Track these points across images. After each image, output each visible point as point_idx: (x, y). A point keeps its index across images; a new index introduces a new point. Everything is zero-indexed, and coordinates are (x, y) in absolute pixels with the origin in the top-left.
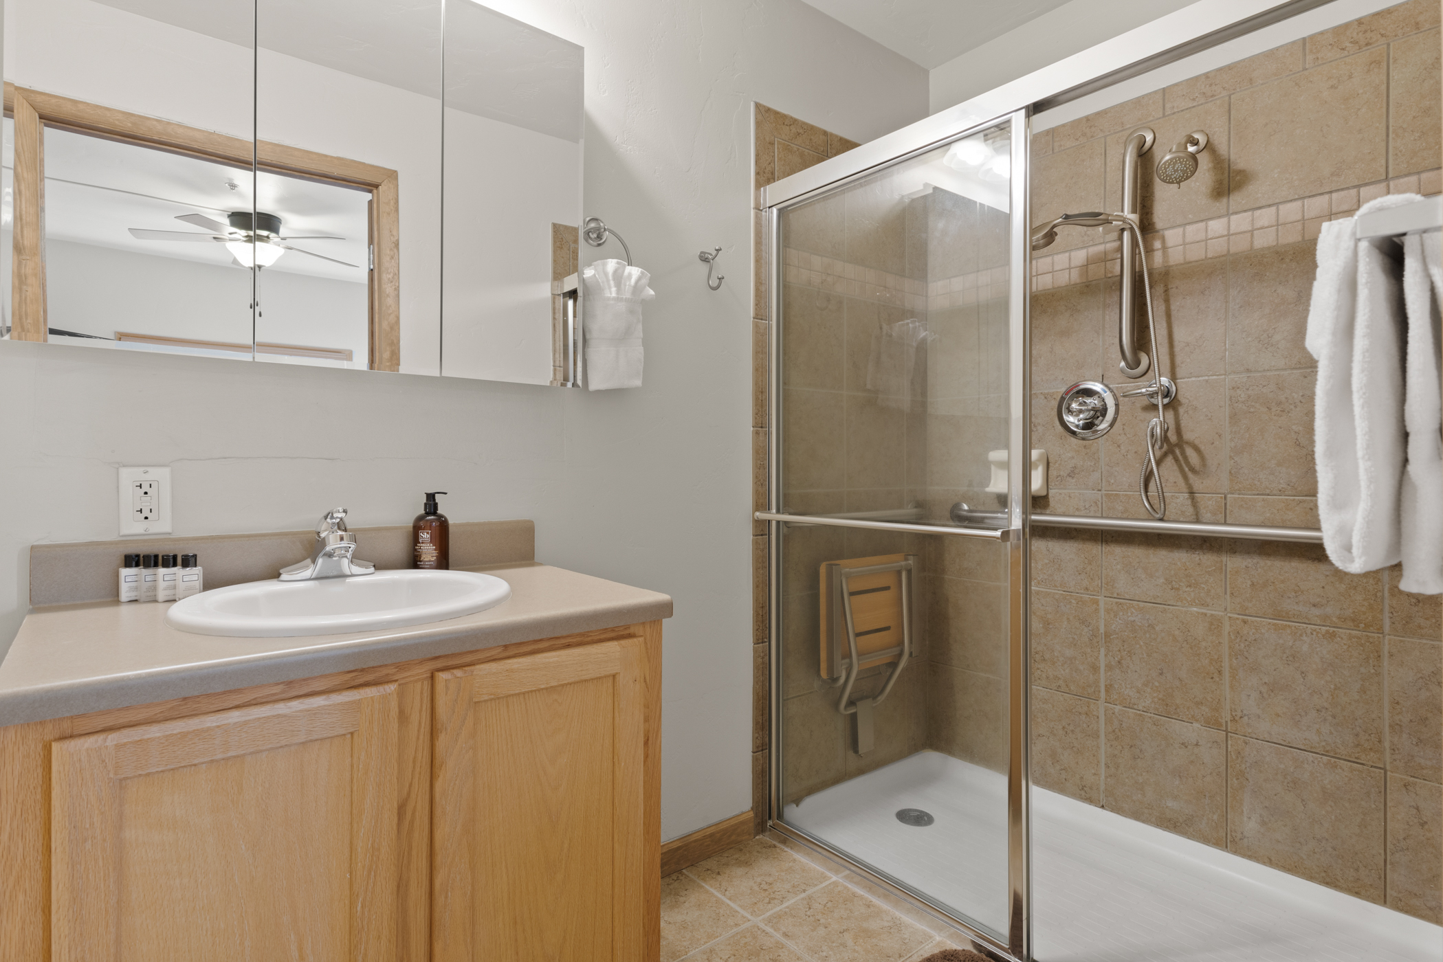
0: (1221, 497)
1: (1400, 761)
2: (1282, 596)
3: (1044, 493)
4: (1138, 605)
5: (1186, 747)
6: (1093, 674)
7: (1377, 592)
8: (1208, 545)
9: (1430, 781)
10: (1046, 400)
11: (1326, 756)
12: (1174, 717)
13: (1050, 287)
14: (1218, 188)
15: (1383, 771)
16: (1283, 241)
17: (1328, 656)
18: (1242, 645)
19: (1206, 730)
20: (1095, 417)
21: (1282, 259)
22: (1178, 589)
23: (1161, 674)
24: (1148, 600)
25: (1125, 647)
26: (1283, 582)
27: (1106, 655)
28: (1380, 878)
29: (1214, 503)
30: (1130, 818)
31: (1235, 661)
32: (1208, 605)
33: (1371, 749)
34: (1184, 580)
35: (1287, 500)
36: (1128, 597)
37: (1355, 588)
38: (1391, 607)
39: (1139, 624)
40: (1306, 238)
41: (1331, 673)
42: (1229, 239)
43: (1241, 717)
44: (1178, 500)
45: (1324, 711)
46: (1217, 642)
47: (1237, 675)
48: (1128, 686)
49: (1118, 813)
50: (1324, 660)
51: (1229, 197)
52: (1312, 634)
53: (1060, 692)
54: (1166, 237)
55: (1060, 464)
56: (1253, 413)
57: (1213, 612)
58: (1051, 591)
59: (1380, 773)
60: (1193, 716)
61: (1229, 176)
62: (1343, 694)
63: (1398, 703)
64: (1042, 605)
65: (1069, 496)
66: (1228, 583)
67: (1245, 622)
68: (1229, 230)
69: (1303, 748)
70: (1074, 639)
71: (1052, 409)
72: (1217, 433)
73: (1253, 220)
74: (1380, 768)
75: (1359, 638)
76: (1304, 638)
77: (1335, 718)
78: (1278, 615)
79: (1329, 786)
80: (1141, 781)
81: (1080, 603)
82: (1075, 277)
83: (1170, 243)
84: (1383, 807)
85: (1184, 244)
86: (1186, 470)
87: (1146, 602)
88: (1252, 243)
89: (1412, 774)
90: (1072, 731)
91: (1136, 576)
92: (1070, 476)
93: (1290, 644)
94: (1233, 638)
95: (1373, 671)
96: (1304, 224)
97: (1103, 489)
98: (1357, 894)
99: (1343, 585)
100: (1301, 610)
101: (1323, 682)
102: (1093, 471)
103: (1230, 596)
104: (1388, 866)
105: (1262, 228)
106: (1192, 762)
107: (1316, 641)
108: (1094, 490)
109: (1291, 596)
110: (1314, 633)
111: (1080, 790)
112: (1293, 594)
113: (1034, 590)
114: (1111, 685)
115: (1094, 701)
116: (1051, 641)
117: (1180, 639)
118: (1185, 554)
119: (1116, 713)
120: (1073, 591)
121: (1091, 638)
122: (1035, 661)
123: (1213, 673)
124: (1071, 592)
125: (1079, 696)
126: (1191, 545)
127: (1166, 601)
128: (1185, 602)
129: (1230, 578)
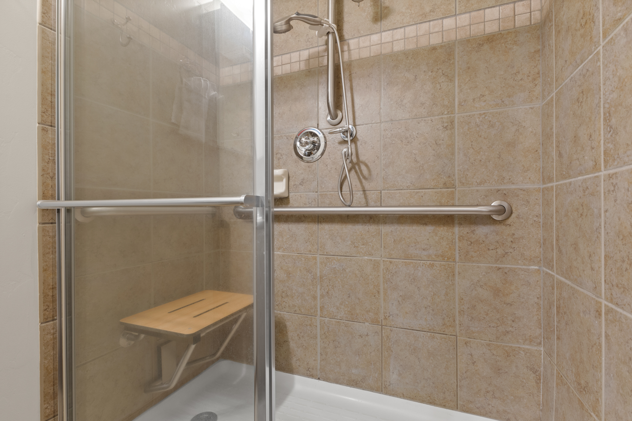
0: (379, 193)
1: (464, 330)
2: (409, 246)
3: (286, 195)
4: (337, 258)
5: (362, 337)
6: (314, 301)
7: (453, 239)
8: (372, 220)
9: (477, 339)
10: (287, 140)
11: (429, 332)
12: (355, 321)
13: (289, 72)
14: (376, 16)
15: (455, 337)
16: (407, 48)
17: (430, 277)
18: (390, 276)
19: (372, 326)
20: (313, 149)
21: (407, 57)
22: (357, 247)
23: (349, 297)
24: (342, 255)
25: (331, 283)
26: (409, 238)
27: (320, 289)
28: (455, 396)
29: (375, 196)
30: (333, 383)
31: (386, 285)
32: (373, 255)
33: (450, 326)
34: (360, 241)
35: (411, 192)
36: (332, 254)
37: (443, 238)
38: (459, 247)
39: (338, 269)
40: (418, 46)
41: (432, 286)
42: (381, 46)
43: (389, 316)
44: (358, 195)
45: (428, 307)
46: (377, 275)
47: (387, 293)
48: (332, 306)
49: (327, 381)
50: (429, 279)
51: (381, 22)
52: (423, 266)
53: (296, 314)
54: (350, 44)
55: (295, 178)
56: (394, 144)
57: (375, 259)
58: (291, 254)
59: (454, 338)
60: (365, 319)
61: (381, 10)
62: (437, 297)
63: (462, 299)
64: (286, 263)
65: (301, 197)
66: (382, 241)
67: (391, 262)
68: (381, 41)
69: (418, 329)
70: (303, 281)
71: (291, 145)
72: (376, 156)
73: (393, 35)
74: (454, 335)
75: (445, 266)
77: (433, 311)
78: (407, 257)
79: (431, 349)
80: (339, 360)
81: (307, 260)
82: (303, 66)
83: (352, 47)
84: (456, 357)
85: (359, 48)
86: (361, 177)
88: (392, 48)
89: (469, 337)
90: (303, 336)
91: (336, 241)
92: (301, 185)
93: (413, 272)
94: (385, 272)
95: (451, 283)
96: (417, 38)
97: (319, 191)
98: (444, 406)
99: (437, 237)
100: (418, 253)
101: (428, 292)
102: (313, 181)
103: (384, 248)
104: (459, 388)
105: (397, 40)
106: (365, 345)
107: (425, 269)
108: (313, 192)
110: (424, 265)
111: (307, 371)
112: (414, 244)
113: (282, 254)
114: (323, 307)
115: (314, 317)
116: (291, 284)
117: (359, 275)
118: (361, 227)
119: (326, 323)
120: (302, 253)
121: (313, 280)
122: (282, 297)
123: (375, 293)
124: (302, 254)
125: (306, 315)
126: (364, 221)
127: (351, 254)
128: (361, 254)
129: (383, 238)
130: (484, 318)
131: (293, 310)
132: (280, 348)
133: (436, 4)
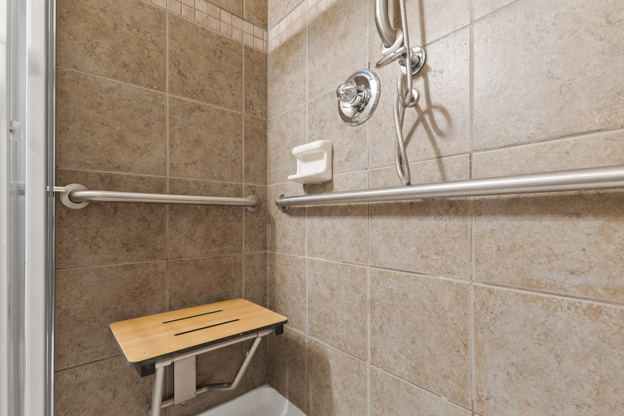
0: (466, 157)
2: (532, 262)
3: (329, 178)
4: (395, 274)
6: (362, 337)
8: (454, 209)
12: (424, 387)
17: (591, 338)
18: (488, 318)
19: (453, 406)
22: (427, 257)
23: (413, 342)
24: (402, 269)
25: (386, 313)
26: (532, 245)
27: (371, 321)
29: (460, 164)
31: (481, 335)
32: (454, 274)
34: (432, 248)
35: (537, 146)
36: (387, 266)
39: (396, 292)
41: (596, 361)
43: (487, 399)
44: (427, 167)
45: (586, 408)
46: (463, 313)
47: (483, 351)
48: (388, 351)
50: (586, 343)
52: (570, 309)
53: (341, 350)
55: (340, 151)
57: (459, 281)
58: (334, 262)
60: (441, 389)
62: (612, 390)
64: (329, 274)
65: (347, 178)
66: (473, 249)
67: (491, 292)
70: (349, 304)
71: (334, 108)
76: (559, 313)
78: (527, 285)
81: (353, 272)
86: (435, 135)
87: (401, 271)
90: (348, 386)
91: (393, 246)
92: (347, 160)
93: (542, 319)
94: (478, 309)
97: (369, 167)
99: (611, 246)
100: (555, 278)
101: (584, 371)
102: (362, 152)
103: (476, 263)
107: (575, 318)
108: (362, 169)
109: (542, 261)
110: (573, 308)
112: (545, 259)
113: (325, 262)
114: (375, 349)
115: (363, 362)
116: (335, 305)
117: (429, 308)
118: (433, 222)
119: (379, 376)
120: (348, 262)
121: (361, 304)
122: (325, 322)
123: (459, 347)
124: (348, 263)
125: (353, 356)
126: (438, 212)
127: (417, 270)
128: (433, 270)
129: (475, 244)
131: (337, 344)
132: (322, 393)
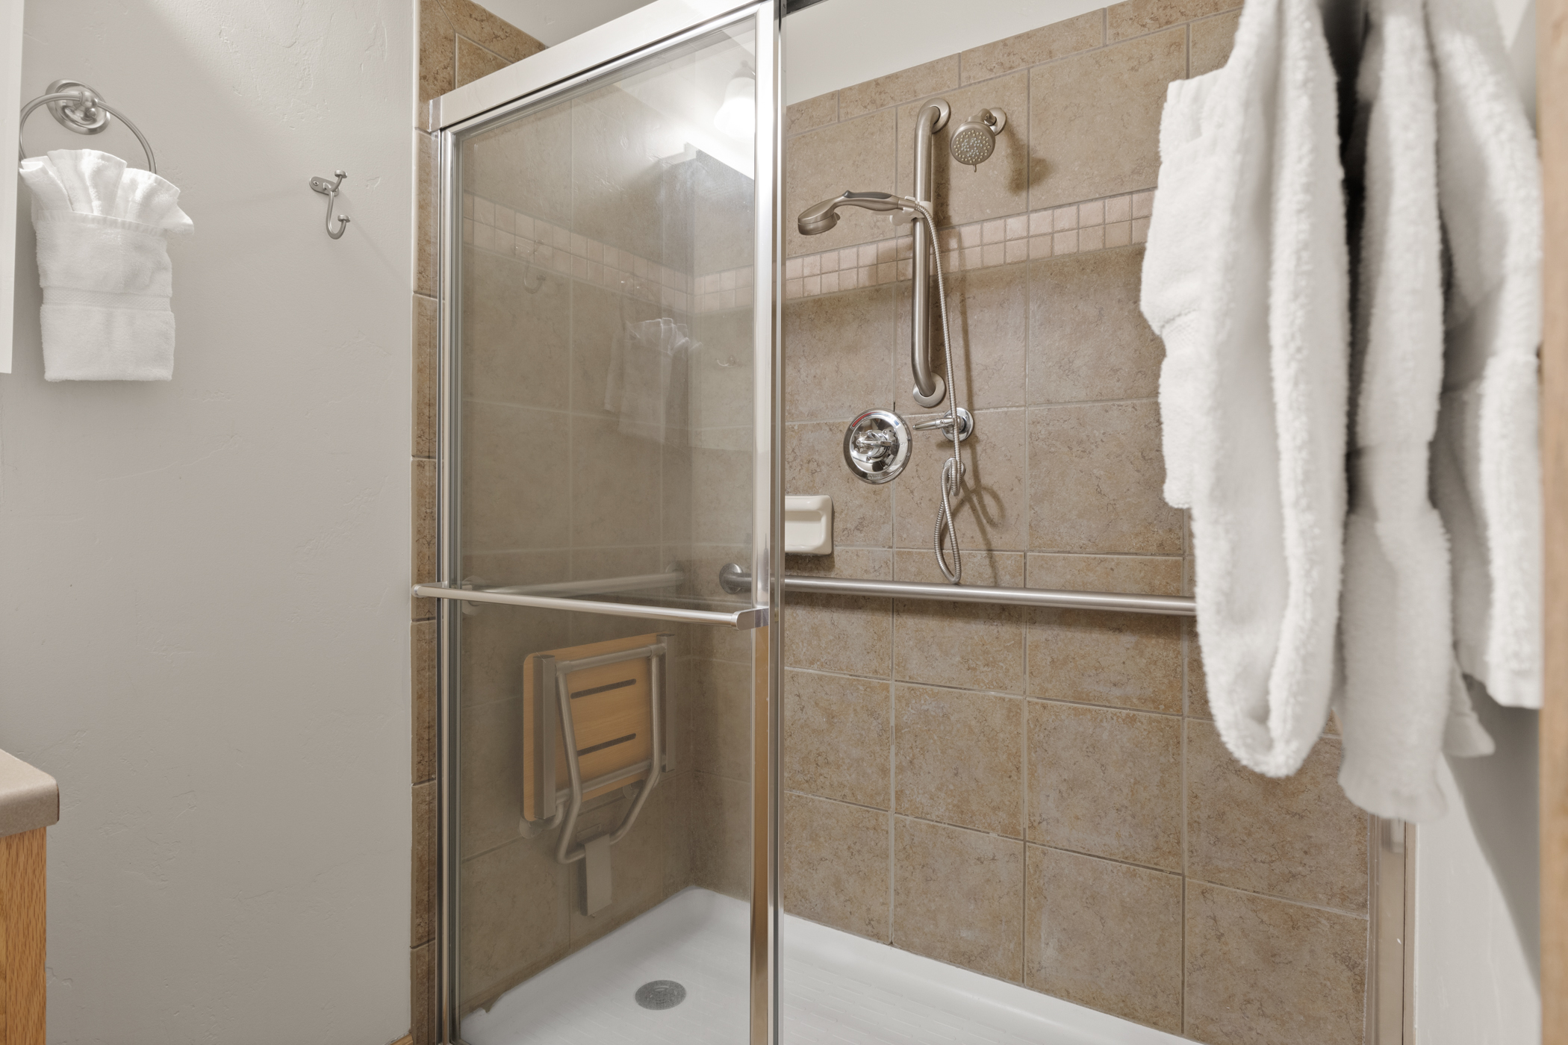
0: (1021, 556)
1: (1198, 865)
3: (828, 551)
4: (932, 690)
5: (982, 863)
6: (882, 778)
7: (1177, 667)
8: (1007, 614)
9: (1227, 886)
10: (830, 433)
11: (1126, 863)
12: (969, 827)
13: (836, 290)
14: (1017, 179)
15: (1181, 877)
16: (1083, 248)
17: (1128, 744)
18: (1042, 735)
19: (1003, 841)
20: (885, 455)
21: (1083, 269)
22: (974, 669)
23: (956, 774)
24: (942, 684)
25: (918, 743)
26: (1083, 657)
27: (896, 754)
28: (1177, 1004)
29: (1013, 562)
30: (921, 955)
31: (1034, 755)
32: (1006, 688)
33: (1169, 852)
34: (981, 658)
35: (1088, 558)
36: (921, 681)
37: (1155, 663)
38: (1191, 684)
39: (933, 714)
40: (1107, 246)
41: (1131, 764)
42: (1028, 241)
43: (1040, 823)
44: (975, 560)
45: (1123, 810)
46: (1016, 732)
47: (1036, 772)
48: (921, 791)
49: (908, 950)
50: (1124, 749)
51: (1028, 192)
52: (1113, 719)
53: (846, 802)
54: (963, 235)
55: (847, 514)
56: (1053, 453)
57: (1012, 697)
58: (836, 675)
59: (1179, 879)
60: (989, 825)
61: (1028, 166)
62: (1142, 789)
63: (1196, 797)
64: (826, 694)
65: (857, 555)
66: (1027, 660)
67: (1044, 707)
68: (1028, 231)
69: (1102, 855)
70: (861, 735)
71: (838, 444)
72: (1016, 477)
73: (1053, 220)
74: (1179, 874)
75: (1158, 722)
76: (1105, 724)
77: (1134, 818)
78: (1079, 698)
79: (1128, 899)
80: (933, 908)
81: (869, 690)
82: (864, 278)
83: (967, 243)
84: (1181, 920)
85: (982, 245)
86: (985, 522)
87: (940, 686)
88: (1052, 248)
89: (1210, 879)
90: (859, 851)
91: (930, 654)
92: (858, 529)
93: (1091, 731)
94: (1032, 726)
95: (1172, 760)
96: (1104, 228)
97: (895, 546)
98: (1155, 1025)
99: (1143, 660)
100: (1102, 690)
101: (1123, 776)
102: (884, 523)
103: (1030, 676)
104: (1186, 989)
105: (1062, 231)
106: (988, 880)
107: (1117, 727)
108: (884, 547)
109: (1091, 674)
110: (1115, 718)
111: (867, 925)
112: (1094, 671)
113: (817, 675)
114: (902, 791)
115: (883, 812)
116: (836, 738)
117: (977, 730)
118: (983, 626)
119: (907, 826)
120: (860, 674)
121: (881, 734)
122: (817, 764)
123: (1011, 771)
124: (859, 676)
125: (866, 807)
126: (989, 615)
127: (962, 685)
128: (982, 685)
129: (1029, 654)
130: (1244, 841)
131: (840, 794)
132: (812, 871)
133: (1144, 157)
